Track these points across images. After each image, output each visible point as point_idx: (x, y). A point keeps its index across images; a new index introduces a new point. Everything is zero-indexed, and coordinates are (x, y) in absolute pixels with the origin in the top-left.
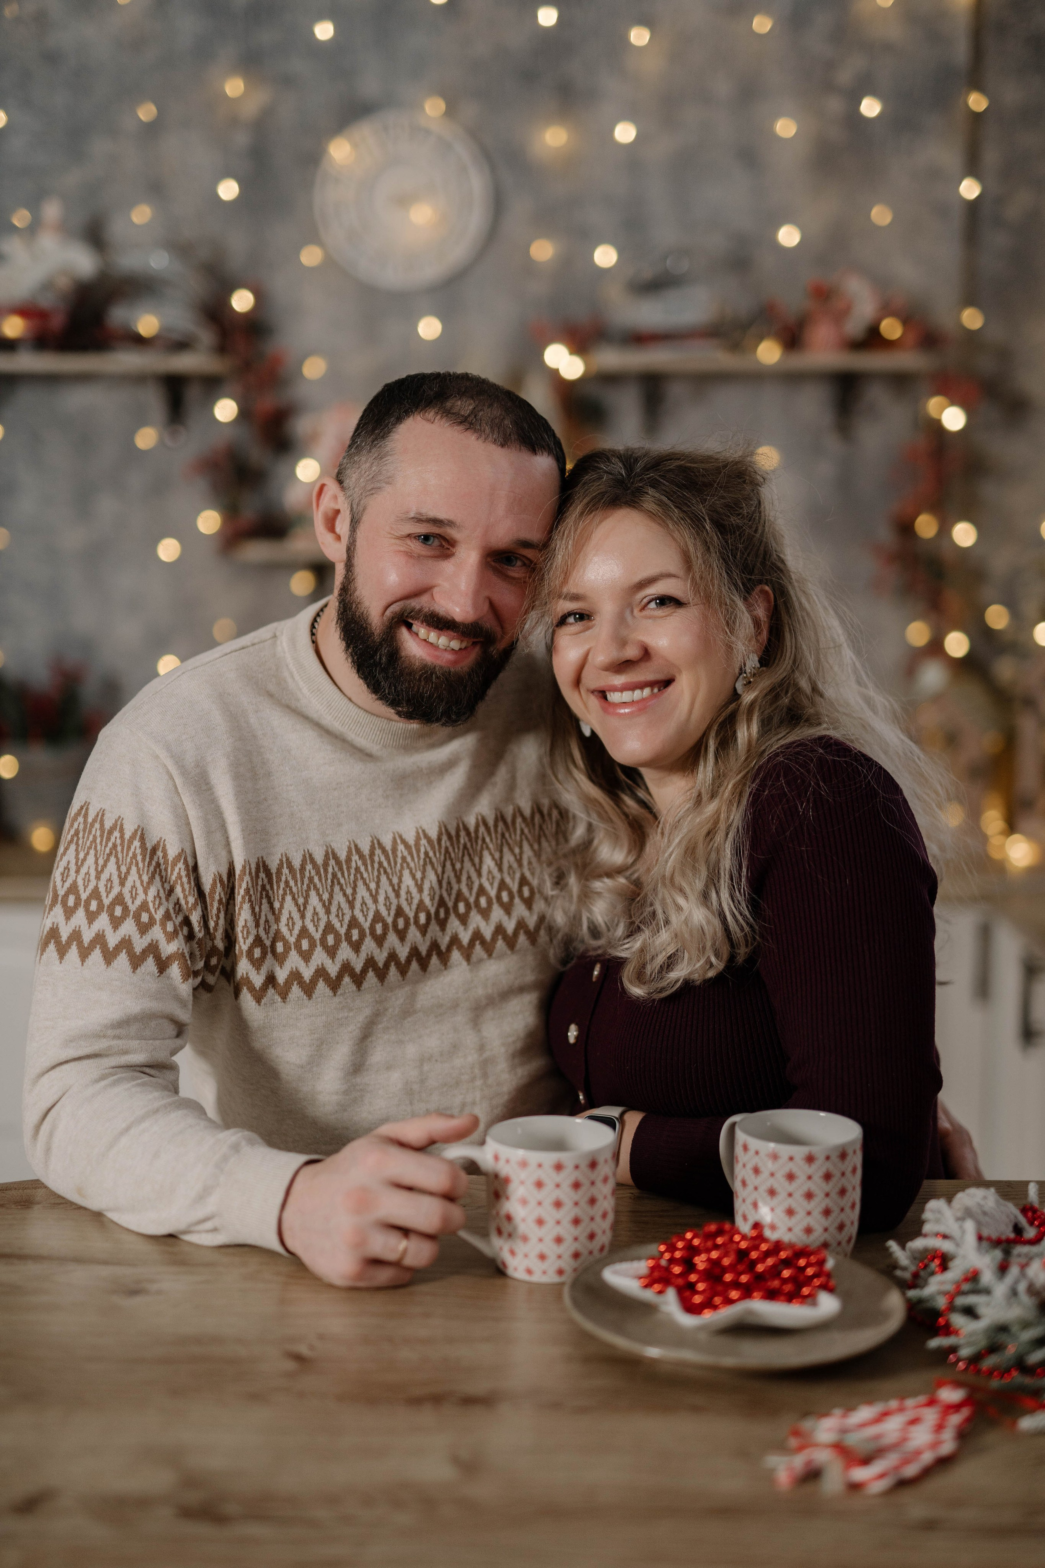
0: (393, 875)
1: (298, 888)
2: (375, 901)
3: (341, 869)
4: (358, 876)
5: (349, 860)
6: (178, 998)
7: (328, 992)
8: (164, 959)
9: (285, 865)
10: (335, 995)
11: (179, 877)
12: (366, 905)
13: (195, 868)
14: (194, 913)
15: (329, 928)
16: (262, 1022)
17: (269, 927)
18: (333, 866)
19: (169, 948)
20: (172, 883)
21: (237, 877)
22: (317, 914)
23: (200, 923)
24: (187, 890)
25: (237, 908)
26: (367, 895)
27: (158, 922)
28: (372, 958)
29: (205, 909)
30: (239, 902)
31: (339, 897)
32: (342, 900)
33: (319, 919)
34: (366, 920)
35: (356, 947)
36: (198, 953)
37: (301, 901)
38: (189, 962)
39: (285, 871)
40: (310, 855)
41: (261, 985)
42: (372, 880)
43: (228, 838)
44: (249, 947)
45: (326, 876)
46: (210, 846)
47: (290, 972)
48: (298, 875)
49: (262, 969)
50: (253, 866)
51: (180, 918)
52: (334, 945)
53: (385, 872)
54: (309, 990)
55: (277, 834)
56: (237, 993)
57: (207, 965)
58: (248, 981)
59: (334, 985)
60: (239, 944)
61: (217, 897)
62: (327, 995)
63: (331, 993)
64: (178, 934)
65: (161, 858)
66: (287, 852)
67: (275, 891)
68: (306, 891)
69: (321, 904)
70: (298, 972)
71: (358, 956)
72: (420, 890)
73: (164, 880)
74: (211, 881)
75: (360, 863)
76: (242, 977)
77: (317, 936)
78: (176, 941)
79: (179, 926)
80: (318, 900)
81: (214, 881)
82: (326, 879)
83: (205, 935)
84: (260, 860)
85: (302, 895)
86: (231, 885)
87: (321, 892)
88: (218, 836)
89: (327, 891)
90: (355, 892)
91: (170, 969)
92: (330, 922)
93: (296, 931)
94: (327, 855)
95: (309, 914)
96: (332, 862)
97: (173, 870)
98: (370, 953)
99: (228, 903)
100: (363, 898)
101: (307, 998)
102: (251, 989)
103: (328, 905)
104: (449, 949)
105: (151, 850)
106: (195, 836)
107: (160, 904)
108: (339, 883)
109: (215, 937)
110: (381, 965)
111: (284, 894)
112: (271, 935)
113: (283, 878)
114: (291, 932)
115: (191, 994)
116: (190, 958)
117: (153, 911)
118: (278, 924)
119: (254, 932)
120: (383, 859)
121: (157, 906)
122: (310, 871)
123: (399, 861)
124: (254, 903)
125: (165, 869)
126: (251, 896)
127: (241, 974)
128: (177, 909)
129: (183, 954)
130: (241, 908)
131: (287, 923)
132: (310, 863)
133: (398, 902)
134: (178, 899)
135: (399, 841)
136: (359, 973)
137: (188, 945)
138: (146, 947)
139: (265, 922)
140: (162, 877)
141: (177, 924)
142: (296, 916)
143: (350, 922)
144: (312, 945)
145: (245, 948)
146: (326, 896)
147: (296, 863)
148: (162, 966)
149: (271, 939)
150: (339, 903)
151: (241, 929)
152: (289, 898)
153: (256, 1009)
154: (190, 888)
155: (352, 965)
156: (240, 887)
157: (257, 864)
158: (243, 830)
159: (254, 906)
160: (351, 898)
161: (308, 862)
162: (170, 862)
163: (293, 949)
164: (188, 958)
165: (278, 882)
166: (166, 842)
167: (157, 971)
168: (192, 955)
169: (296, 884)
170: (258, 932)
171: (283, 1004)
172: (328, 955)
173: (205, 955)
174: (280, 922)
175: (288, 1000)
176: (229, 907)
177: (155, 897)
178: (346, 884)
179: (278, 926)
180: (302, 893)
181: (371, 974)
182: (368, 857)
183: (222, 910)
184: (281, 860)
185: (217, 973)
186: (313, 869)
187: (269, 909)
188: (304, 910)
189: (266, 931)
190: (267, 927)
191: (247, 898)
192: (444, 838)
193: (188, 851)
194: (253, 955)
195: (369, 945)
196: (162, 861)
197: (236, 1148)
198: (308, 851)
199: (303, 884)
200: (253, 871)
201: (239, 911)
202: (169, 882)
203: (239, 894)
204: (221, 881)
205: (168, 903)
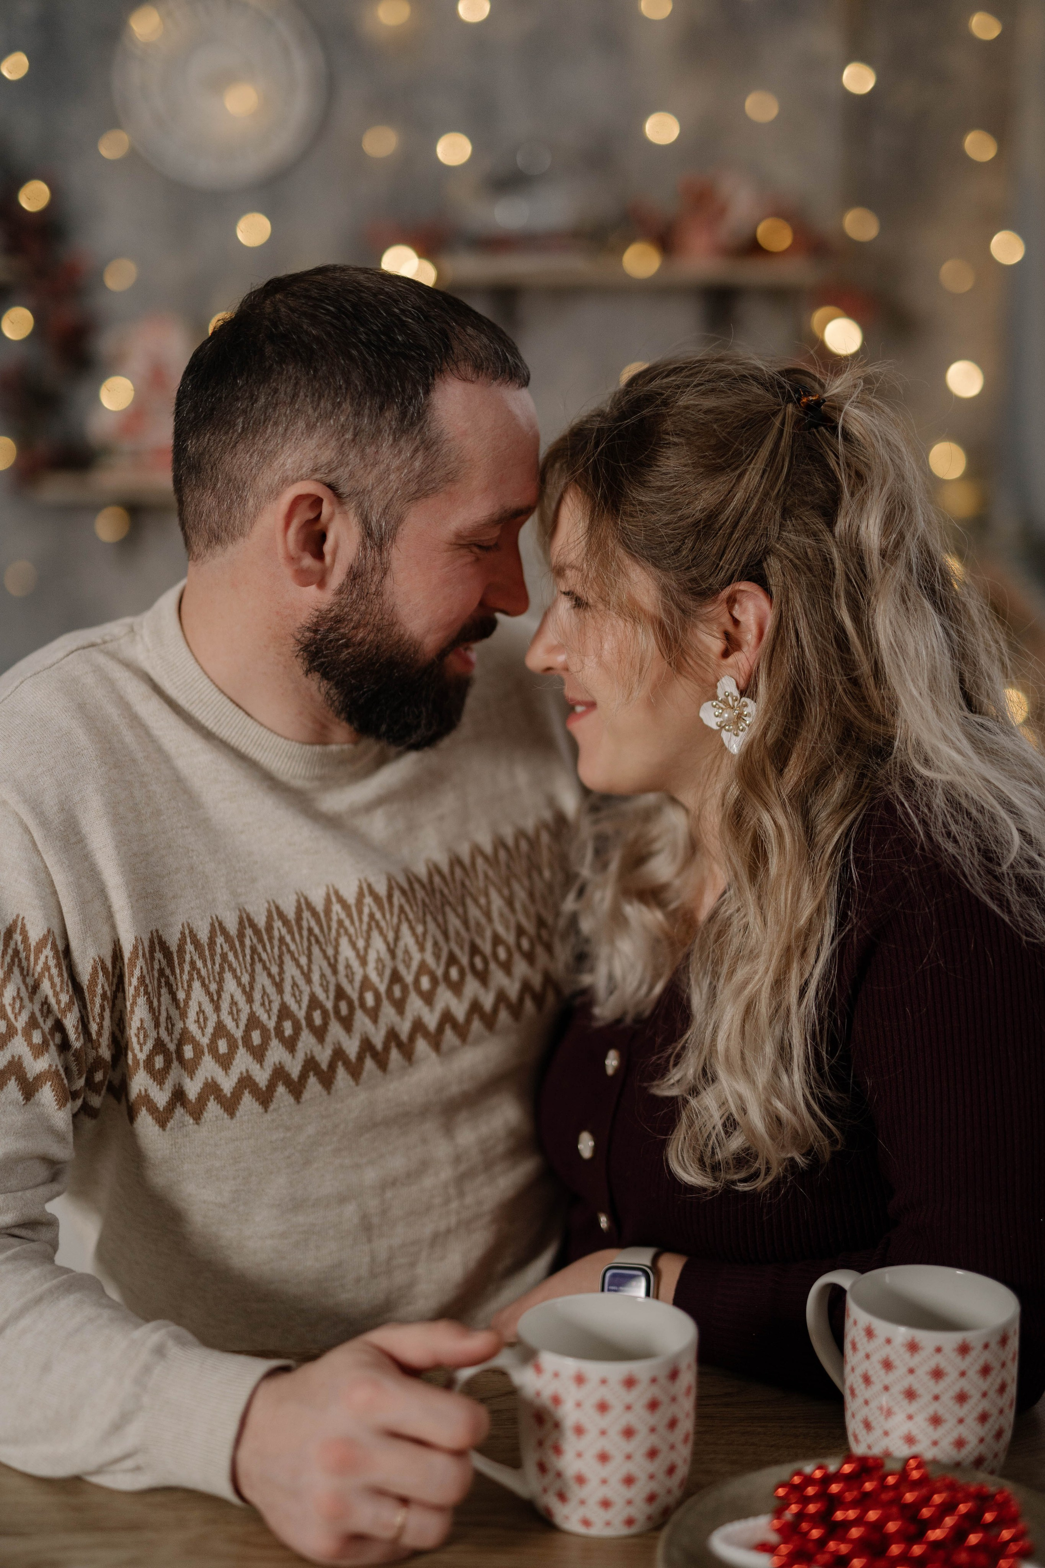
0: (326, 944)
1: (208, 971)
2: (309, 981)
3: (261, 940)
4: (284, 948)
5: (269, 928)
6: (52, 1131)
7: (257, 1107)
8: (31, 1080)
9: (188, 940)
10: (266, 1111)
11: (47, 968)
12: (298, 987)
13: (67, 951)
14: (69, 1015)
15: (253, 1022)
16: (168, 1151)
17: (173, 1025)
18: (250, 937)
19: (37, 1066)
20: (36, 975)
21: (126, 961)
22: (236, 1003)
23: (77, 1029)
24: (59, 984)
25: (128, 1004)
26: (297, 973)
27: (20, 1032)
28: (313, 1058)
29: (83, 1007)
30: (130, 995)
31: (262, 979)
32: (267, 982)
33: (238, 1011)
34: (300, 1007)
35: (291, 1045)
36: (74, 1068)
37: (213, 987)
38: (65, 1081)
39: (189, 947)
40: (220, 924)
41: (165, 1104)
42: (301, 952)
43: (110, 907)
44: (147, 1056)
45: (243, 951)
46: (86, 921)
47: (204, 1084)
48: (207, 953)
49: (167, 1084)
50: (146, 944)
51: (50, 1023)
52: (262, 1044)
53: (318, 941)
54: (230, 1106)
55: (174, 897)
56: (132, 1115)
57: (89, 1082)
58: (146, 1100)
59: (265, 1098)
60: (133, 1051)
61: (99, 991)
62: (255, 1111)
63: (260, 1109)
64: (48, 1045)
65: (19, 943)
66: (190, 921)
67: (178, 976)
68: (219, 974)
69: (239, 991)
70: (215, 1083)
71: (293, 1057)
72: (364, 962)
73: (25, 973)
74: (90, 970)
75: (284, 931)
76: (139, 1095)
77: (238, 1034)
78: (46, 1055)
79: (49, 1034)
80: (236, 984)
81: (95, 969)
82: (244, 956)
83: (85, 1044)
84: (155, 934)
85: (214, 979)
86: (117, 971)
87: (239, 974)
88: (97, 906)
89: (247, 971)
90: (281, 971)
91: (40, 1093)
92: (254, 1013)
93: (210, 1030)
94: (241, 922)
95: (225, 1005)
96: (249, 932)
97: (37, 959)
98: (309, 1052)
99: (115, 997)
100: (293, 977)
101: (229, 1117)
102: (152, 1109)
103: (250, 990)
104: (412, 1038)
105: (5, 934)
106: (65, 910)
107: (22, 1007)
108: (261, 960)
109: (99, 1045)
110: (324, 1066)
111: (190, 979)
112: (176, 1035)
113: (188, 958)
114: (203, 1031)
115: (71, 1122)
116: (66, 1074)
117: (11, 1016)
118: (184, 1021)
119: (153, 1034)
120: (313, 923)
121: (17, 1011)
122: (221, 946)
123: (334, 925)
124: (151, 995)
125: (26, 958)
126: (147, 986)
127: (138, 1091)
128: (45, 1011)
129: (57, 1072)
130: (134, 1003)
131: (196, 1019)
132: (221, 935)
133: (337, 980)
134: (46, 998)
135: (334, 899)
136: (296, 1079)
137: (62, 1057)
138: (5, 1067)
139: (167, 1019)
140: (22, 969)
141: (47, 1030)
142: (208, 1008)
143: (279, 1011)
144: (233, 1047)
145: (142, 1056)
146: (245, 979)
147: (202, 936)
148: (29, 1090)
149: (175, 1042)
150: (263, 986)
151: (136, 1031)
152: (197, 984)
153: (159, 1135)
154: (62, 981)
155: (287, 1069)
156: (132, 974)
157: (150, 941)
158: (130, 896)
159: (152, 999)
160: (277, 979)
161: (219, 933)
162: (32, 948)
163: (206, 1054)
164: (63, 1076)
165: (181, 964)
166: (25, 921)
167: (21, 1098)
168: (67, 1069)
169: (205, 965)
170: (158, 1033)
171: (196, 1126)
172: (254, 1058)
173: (85, 1069)
174: (187, 1018)
175: (203, 1120)
176: (116, 1002)
177: (14, 998)
178: (270, 961)
179: (184, 1024)
180: (214, 976)
181: (312, 1080)
182: (293, 922)
183: (106, 1007)
184: (183, 933)
185: (103, 1092)
186: (226, 942)
187: (171, 1002)
188: (218, 999)
189: (168, 1031)
190: (170, 1026)
191: (142, 989)
192: (397, 894)
193: (57, 931)
194: (153, 1065)
195: (307, 1040)
196: (21, 947)
197: (160, 1351)
198: (217, 918)
199: (214, 963)
200: (147, 950)
201: (132, 1008)
202: (33, 975)
203: (130, 985)
204: (104, 968)
205: (33, 1004)
